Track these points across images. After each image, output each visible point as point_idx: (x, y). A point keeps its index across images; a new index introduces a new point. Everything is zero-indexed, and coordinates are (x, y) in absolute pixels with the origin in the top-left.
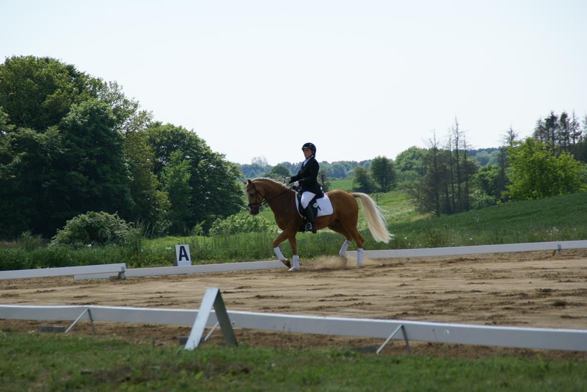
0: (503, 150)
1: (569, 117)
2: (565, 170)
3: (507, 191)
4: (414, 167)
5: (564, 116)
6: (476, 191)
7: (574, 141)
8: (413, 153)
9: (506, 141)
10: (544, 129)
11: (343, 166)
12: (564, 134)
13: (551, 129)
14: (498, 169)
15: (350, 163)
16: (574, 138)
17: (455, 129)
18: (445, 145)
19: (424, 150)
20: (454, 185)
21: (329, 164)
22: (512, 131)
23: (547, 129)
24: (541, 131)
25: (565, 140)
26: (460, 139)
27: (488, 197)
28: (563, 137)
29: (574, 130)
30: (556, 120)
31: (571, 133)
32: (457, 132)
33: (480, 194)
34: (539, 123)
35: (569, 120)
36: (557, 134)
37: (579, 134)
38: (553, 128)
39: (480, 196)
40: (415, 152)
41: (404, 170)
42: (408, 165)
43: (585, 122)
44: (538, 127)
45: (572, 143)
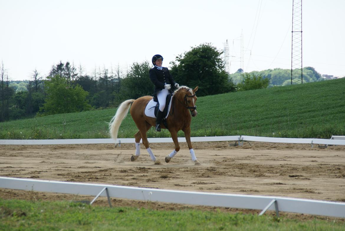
0: (31, 82)
3: (43, 107)
5: (68, 64)
6: (13, 106)
7: (73, 79)
9: (33, 76)
10: (56, 71)
12: (67, 74)
13: (60, 71)
14: (27, 94)
16: (73, 77)
17: (2, 68)
22: (36, 71)
23: (58, 71)
24: (54, 72)
25: (68, 78)
26: (4, 74)
27: (20, 110)
28: (67, 76)
29: (73, 73)
30: (63, 66)
31: (72, 74)
32: (3, 70)
33: (16, 108)
34: (53, 67)
35: (70, 66)
36: (63, 74)
37: (76, 75)
38: (61, 70)
39: (15, 109)
43: (80, 68)
44: (52, 69)
45: (72, 80)
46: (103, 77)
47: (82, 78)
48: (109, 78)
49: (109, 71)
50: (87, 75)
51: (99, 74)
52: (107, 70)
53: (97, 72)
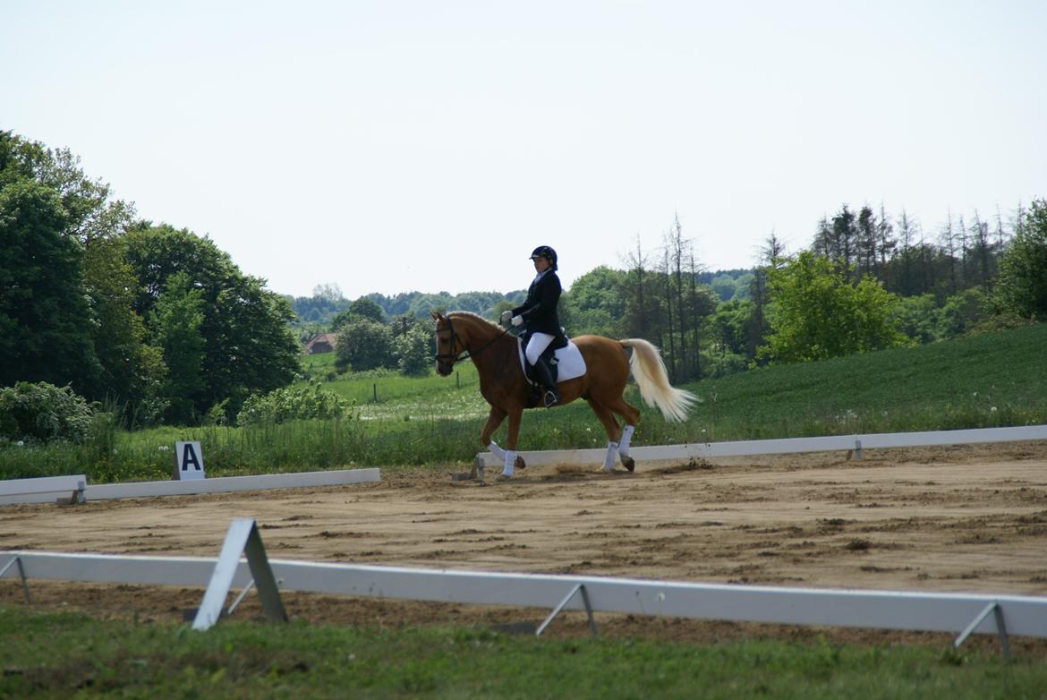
0: (759, 272)
1: (874, 216)
2: (867, 309)
3: (767, 346)
4: (603, 303)
5: (866, 213)
6: (713, 347)
7: (883, 258)
8: (601, 278)
9: (765, 256)
10: (831, 236)
11: (477, 301)
12: (866, 245)
13: (842, 237)
14: (751, 307)
15: (489, 294)
16: (883, 252)
17: (675, 236)
18: (658, 264)
19: (622, 273)
20: (674, 334)
21: (452, 297)
22: (774, 240)
23: (837, 236)
24: (827, 240)
25: (868, 255)
26: (685, 252)
27: (732, 355)
28: (863, 250)
29: (884, 239)
30: (852, 220)
31: (879, 243)
32: (678, 241)
33: (720, 351)
34: (822, 226)
35: (874, 220)
36: (854, 245)
37: (892, 244)
38: (846, 234)
39: (718, 355)
40: (604, 276)
41: (585, 307)
42: (593, 300)
43: (902, 224)
44: (821, 231)
45: (880, 260)
46: (972, 247)
47: (909, 253)
48: (993, 247)
49: (992, 228)
50: (924, 242)
51: (960, 239)
52: (985, 225)
53: (954, 232)
